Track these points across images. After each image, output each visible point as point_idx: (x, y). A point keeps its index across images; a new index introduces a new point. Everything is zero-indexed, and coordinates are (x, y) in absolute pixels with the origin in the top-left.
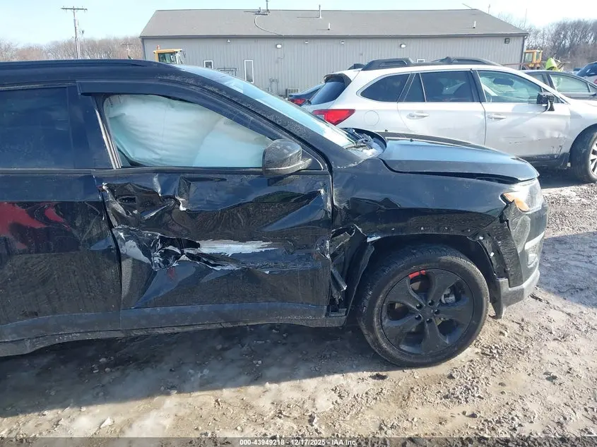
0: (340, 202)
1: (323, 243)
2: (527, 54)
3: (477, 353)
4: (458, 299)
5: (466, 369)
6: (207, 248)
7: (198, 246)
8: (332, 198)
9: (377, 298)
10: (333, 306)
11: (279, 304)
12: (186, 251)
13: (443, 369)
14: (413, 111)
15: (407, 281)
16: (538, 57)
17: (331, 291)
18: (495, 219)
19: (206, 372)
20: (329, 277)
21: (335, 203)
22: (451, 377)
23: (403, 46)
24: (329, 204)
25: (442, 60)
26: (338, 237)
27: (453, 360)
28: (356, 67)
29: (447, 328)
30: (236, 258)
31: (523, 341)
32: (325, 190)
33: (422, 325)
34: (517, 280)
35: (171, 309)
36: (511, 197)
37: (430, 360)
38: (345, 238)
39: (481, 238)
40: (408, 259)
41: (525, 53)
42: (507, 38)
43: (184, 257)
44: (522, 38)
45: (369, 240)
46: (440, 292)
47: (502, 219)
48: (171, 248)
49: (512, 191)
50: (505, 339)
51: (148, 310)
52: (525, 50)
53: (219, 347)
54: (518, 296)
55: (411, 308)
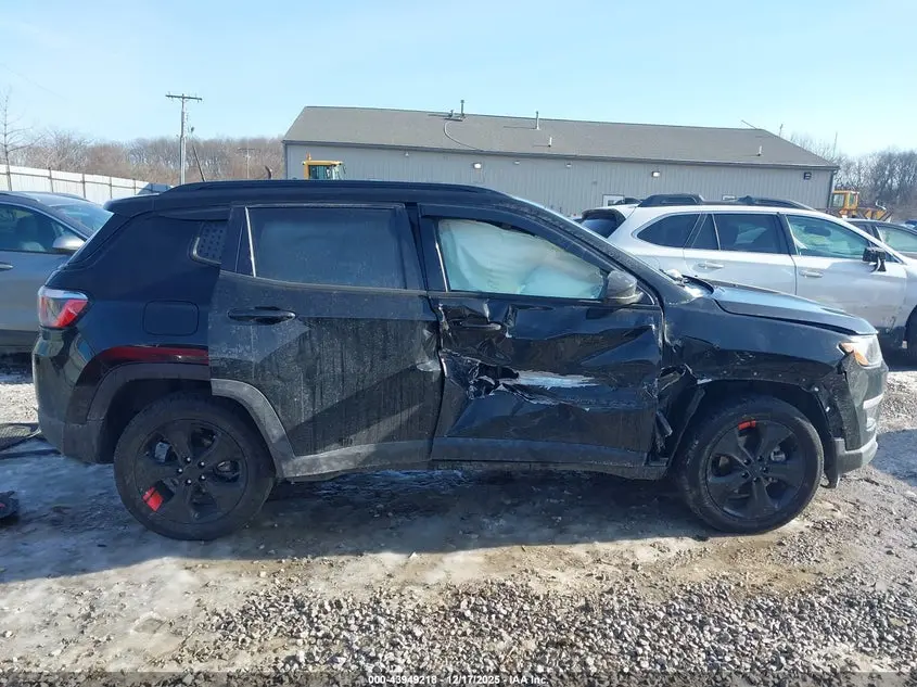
0: (671, 339)
1: (652, 381)
2: (836, 197)
3: (808, 527)
4: (788, 458)
5: (797, 539)
6: (526, 378)
7: (517, 376)
8: (663, 333)
9: (704, 448)
10: (654, 455)
11: (594, 448)
12: (501, 381)
13: (771, 537)
14: (704, 260)
15: (736, 432)
16: (852, 201)
17: (654, 438)
18: (832, 368)
19: (502, 522)
20: (653, 420)
21: (667, 340)
22: (781, 544)
23: (656, 174)
24: (660, 341)
25: (741, 200)
26: (667, 377)
27: (780, 530)
28: (628, 201)
29: (776, 490)
30: (556, 392)
31: (860, 519)
32: (657, 326)
33: (749, 484)
34: (855, 443)
35: (483, 441)
36: (849, 347)
37: (756, 525)
38: (674, 378)
39: (817, 389)
40: (739, 407)
41: (834, 194)
42: (807, 173)
43: (501, 387)
44: (829, 174)
45: (700, 382)
46: (770, 447)
47: (840, 370)
48: (485, 378)
49: (850, 342)
50: (838, 514)
51: (460, 440)
52: (833, 191)
53: (508, 502)
54: (855, 462)
55: (739, 464)
